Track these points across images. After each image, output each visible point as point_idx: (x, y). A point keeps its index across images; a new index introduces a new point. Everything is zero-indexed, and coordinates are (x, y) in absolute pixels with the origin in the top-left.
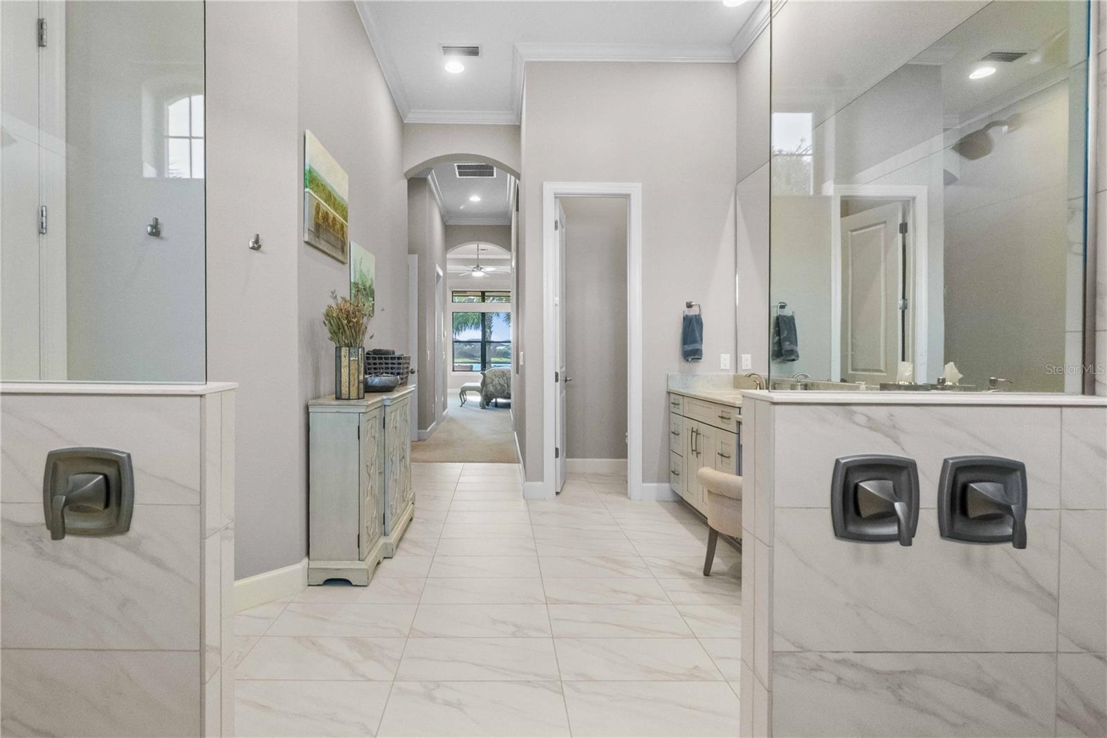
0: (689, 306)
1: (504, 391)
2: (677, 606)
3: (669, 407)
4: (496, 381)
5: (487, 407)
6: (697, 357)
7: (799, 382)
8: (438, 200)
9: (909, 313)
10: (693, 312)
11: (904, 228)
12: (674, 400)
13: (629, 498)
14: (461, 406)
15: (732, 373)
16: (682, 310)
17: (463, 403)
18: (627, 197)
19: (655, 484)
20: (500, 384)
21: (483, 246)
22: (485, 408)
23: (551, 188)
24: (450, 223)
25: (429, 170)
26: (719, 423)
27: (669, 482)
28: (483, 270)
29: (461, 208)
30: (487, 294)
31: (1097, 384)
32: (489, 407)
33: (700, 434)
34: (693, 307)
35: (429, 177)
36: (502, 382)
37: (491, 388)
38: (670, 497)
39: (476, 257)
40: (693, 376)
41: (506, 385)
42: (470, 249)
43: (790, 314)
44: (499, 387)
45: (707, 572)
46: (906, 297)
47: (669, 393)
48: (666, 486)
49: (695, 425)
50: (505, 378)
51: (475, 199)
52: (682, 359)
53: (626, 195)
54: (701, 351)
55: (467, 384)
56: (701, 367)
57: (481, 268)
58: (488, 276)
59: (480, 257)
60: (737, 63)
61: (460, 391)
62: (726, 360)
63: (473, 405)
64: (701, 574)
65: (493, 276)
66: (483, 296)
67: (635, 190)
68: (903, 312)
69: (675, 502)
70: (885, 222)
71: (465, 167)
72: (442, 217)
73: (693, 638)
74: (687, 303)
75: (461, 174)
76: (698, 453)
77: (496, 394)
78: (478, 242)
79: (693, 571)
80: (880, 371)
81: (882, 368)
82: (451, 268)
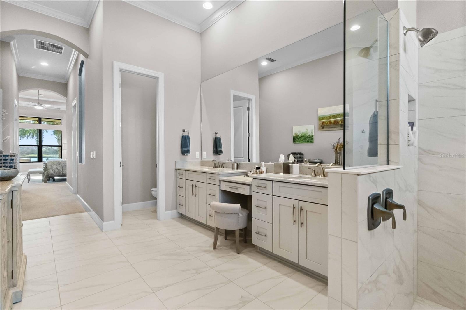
0: (184, 131)
1: (60, 173)
2: (214, 269)
3: (176, 175)
4: (55, 167)
5: (48, 182)
6: (188, 153)
7: (235, 163)
8: (16, 60)
9: (250, 138)
10: (186, 134)
11: (248, 109)
12: (179, 172)
13: (159, 220)
14: (28, 183)
15: (200, 160)
16: (181, 134)
17: (29, 181)
18: (157, 79)
19: (170, 212)
20: (57, 169)
21: (42, 92)
22: (47, 183)
23: (118, 65)
24: (22, 75)
25: (13, 38)
26: (209, 181)
27: (177, 209)
28: (42, 106)
29: (32, 67)
30: (42, 119)
31: (389, 161)
32: (50, 182)
33: (196, 187)
34: (185, 132)
35: (12, 43)
36: (59, 167)
37: (51, 171)
38: (176, 215)
39: (37, 98)
40: (186, 161)
41: (61, 169)
42: (33, 93)
43: (219, 137)
44: (56, 171)
45: (215, 247)
46: (249, 133)
47: (176, 169)
48: (175, 211)
49: (194, 183)
50: (61, 165)
51: (44, 64)
52: (181, 154)
53: (156, 77)
54: (190, 150)
55: (31, 170)
56: (189, 157)
57: (41, 105)
58: (45, 109)
59: (40, 99)
60: (201, 33)
61: (27, 174)
62: (198, 154)
63: (37, 181)
64: (212, 249)
65: (48, 110)
66: (40, 120)
67: (161, 77)
68: (249, 137)
69: (179, 217)
70: (243, 106)
71: (41, 43)
72: (17, 70)
73: (231, 282)
74: (183, 130)
75: (37, 47)
76: (196, 195)
77: (55, 174)
78: (39, 89)
79: (208, 249)
80: (242, 158)
81: (243, 157)
82: (22, 103)
